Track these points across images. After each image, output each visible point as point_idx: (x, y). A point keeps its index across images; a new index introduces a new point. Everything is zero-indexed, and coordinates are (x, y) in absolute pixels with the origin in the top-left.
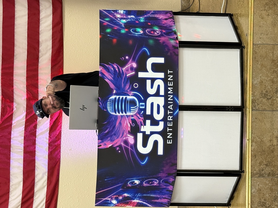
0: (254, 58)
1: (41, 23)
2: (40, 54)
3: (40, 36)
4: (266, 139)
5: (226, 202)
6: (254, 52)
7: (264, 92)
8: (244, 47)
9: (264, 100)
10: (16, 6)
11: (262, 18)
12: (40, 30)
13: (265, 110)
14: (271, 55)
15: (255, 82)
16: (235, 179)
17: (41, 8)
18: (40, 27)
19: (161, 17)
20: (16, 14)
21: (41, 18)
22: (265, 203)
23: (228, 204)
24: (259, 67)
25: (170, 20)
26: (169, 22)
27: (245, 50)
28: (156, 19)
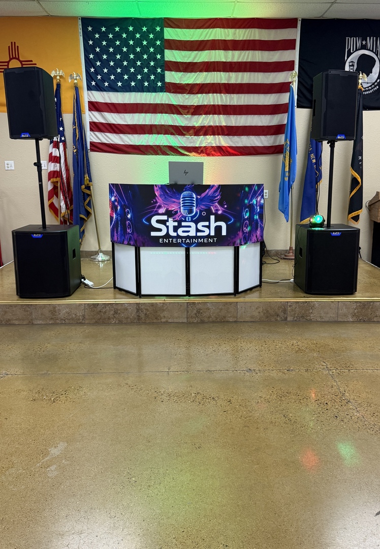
0: (226, 303)
2: (231, 137)
3: (246, 136)
4: (166, 314)
5: (117, 286)
6: (231, 303)
7: (201, 311)
8: (235, 296)
9: (195, 311)
11: (257, 308)
13: (188, 312)
14: (229, 316)
15: (208, 304)
16: (135, 291)
18: (253, 136)
19: (258, 232)
20: (263, 116)
22: (117, 314)
23: (115, 287)
24: (220, 307)
25: (256, 240)
26: (254, 238)
27: (233, 296)
28: (257, 229)
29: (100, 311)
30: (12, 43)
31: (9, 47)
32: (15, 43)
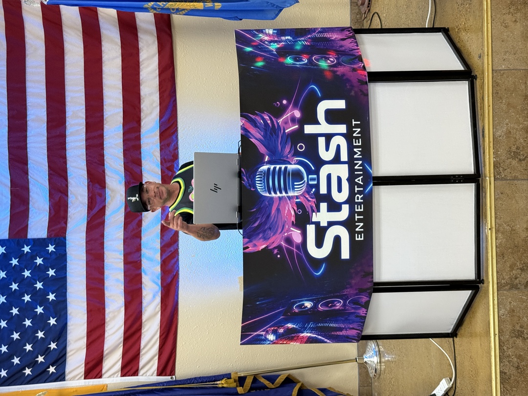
0: (495, 94)
1: (141, 67)
2: (142, 114)
4: (520, 227)
5: (450, 331)
6: (495, 84)
7: (514, 149)
8: (475, 77)
9: (514, 162)
10: (103, 43)
11: (506, 27)
12: (141, 78)
13: (515, 178)
14: (523, 87)
15: (498, 134)
16: (466, 294)
17: (141, 45)
19: (334, 36)
21: (141, 60)
23: (453, 334)
24: (504, 107)
25: (350, 40)
26: (348, 44)
27: (478, 83)
28: (327, 40)
29: (518, 368)
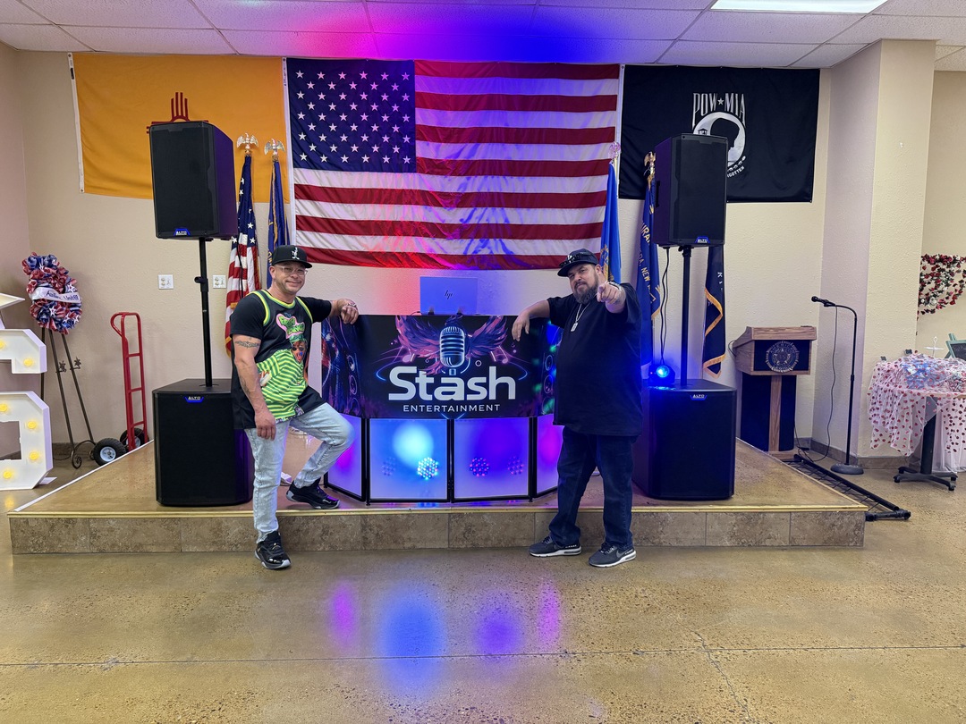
0: (517, 515)
1: (557, 241)
2: (518, 241)
3: (541, 241)
4: (412, 533)
5: (329, 482)
6: (524, 515)
7: (473, 529)
8: (531, 500)
9: (462, 529)
10: (578, 210)
13: (450, 530)
14: (522, 537)
15: (485, 516)
16: (359, 493)
17: (576, 241)
18: (552, 241)
20: (568, 209)
22: (327, 534)
23: (326, 484)
24: (506, 522)
27: (527, 502)
29: (298, 530)
30: (177, 94)
31: (172, 100)
32: (181, 94)
